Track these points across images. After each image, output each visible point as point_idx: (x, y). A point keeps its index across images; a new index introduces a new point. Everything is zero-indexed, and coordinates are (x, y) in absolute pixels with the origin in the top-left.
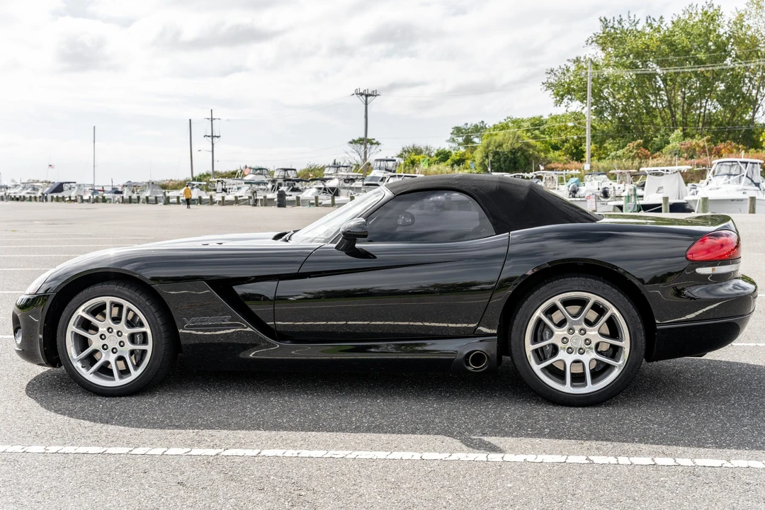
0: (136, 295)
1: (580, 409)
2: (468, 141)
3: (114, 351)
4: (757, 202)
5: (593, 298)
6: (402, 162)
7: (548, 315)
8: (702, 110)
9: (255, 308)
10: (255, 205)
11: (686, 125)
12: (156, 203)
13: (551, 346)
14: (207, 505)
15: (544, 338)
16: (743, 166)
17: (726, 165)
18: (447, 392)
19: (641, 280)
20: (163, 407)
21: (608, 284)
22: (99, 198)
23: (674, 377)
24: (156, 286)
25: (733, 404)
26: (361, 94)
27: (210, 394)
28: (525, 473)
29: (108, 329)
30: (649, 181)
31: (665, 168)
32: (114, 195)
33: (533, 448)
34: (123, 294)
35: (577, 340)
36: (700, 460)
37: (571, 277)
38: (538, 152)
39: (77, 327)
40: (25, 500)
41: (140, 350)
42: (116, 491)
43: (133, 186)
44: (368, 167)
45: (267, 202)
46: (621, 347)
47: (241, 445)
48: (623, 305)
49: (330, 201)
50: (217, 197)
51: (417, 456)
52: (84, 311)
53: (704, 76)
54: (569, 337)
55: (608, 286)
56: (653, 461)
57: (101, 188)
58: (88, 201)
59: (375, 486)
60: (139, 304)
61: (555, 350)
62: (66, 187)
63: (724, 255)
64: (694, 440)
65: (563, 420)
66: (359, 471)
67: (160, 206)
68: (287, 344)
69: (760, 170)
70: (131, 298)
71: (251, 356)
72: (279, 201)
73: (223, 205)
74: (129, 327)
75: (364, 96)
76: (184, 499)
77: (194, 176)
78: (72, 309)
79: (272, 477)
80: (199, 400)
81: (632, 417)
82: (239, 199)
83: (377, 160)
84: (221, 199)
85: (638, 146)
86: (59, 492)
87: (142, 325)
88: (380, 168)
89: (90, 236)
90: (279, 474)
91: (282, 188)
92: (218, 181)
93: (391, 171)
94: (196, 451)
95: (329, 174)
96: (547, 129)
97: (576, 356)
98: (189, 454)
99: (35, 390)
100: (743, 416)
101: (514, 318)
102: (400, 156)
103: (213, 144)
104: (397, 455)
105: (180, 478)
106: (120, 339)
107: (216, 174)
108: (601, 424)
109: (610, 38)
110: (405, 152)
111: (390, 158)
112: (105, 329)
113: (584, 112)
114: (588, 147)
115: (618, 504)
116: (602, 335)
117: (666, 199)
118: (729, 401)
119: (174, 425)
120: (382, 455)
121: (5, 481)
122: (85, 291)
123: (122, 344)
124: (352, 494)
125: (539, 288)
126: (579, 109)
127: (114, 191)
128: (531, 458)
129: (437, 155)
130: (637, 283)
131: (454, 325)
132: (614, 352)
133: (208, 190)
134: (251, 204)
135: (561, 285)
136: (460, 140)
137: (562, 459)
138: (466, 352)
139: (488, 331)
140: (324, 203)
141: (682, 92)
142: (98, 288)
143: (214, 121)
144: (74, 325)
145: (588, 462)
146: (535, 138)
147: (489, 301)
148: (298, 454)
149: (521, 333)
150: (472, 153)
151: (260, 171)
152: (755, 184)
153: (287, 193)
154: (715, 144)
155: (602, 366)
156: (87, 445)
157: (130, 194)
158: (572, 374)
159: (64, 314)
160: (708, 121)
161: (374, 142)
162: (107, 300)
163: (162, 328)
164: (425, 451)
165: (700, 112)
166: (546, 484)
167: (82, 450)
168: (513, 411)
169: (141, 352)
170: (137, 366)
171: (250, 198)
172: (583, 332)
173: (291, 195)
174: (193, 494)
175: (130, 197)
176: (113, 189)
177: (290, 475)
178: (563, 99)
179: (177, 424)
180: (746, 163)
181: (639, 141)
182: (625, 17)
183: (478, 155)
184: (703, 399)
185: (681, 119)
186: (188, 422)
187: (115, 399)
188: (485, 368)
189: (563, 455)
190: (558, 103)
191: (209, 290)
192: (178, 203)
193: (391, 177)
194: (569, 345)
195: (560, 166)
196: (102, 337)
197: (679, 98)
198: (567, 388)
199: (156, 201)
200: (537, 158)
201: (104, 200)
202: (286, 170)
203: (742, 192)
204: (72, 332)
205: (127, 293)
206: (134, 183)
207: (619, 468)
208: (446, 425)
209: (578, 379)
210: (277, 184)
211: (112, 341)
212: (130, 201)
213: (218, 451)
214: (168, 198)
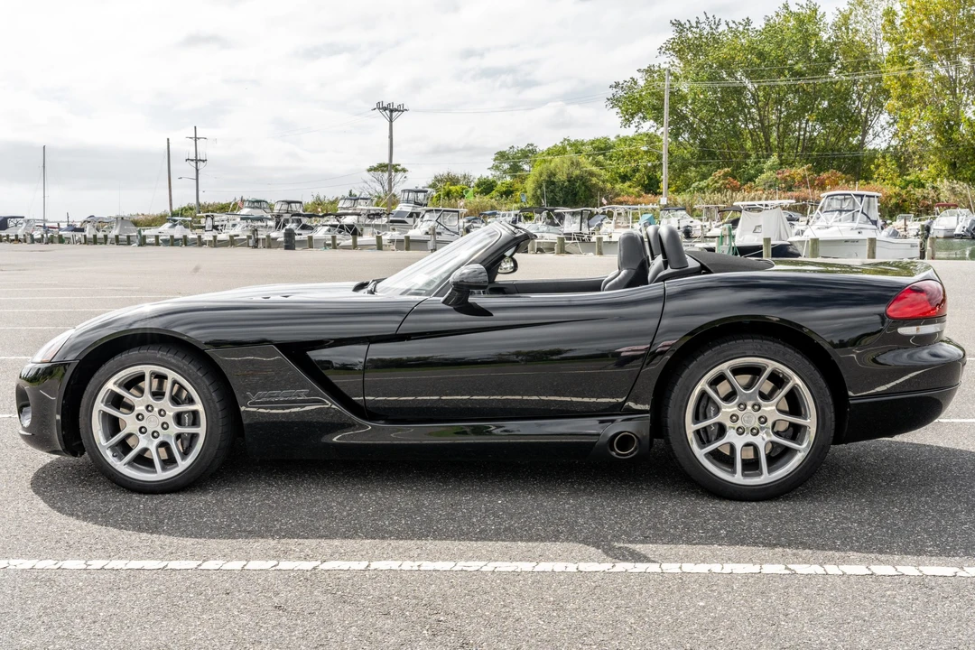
0: (184, 364)
1: (754, 503)
2: (515, 169)
3: (155, 435)
4: (878, 244)
5: (771, 365)
6: (435, 194)
7: (713, 386)
8: (802, 133)
9: (338, 380)
10: (255, 247)
11: (783, 150)
12: (129, 244)
13: (717, 427)
14: (323, 636)
15: (708, 416)
16: (857, 200)
17: (837, 199)
18: (580, 484)
19: (831, 343)
20: (224, 507)
21: (790, 348)
22: (53, 238)
23: (854, 462)
24: (210, 351)
25: (940, 496)
26: (385, 109)
27: (280, 490)
28: (715, 588)
29: (147, 407)
30: (745, 218)
31: (764, 202)
32: (73, 233)
33: (715, 556)
34: (167, 362)
35: (749, 418)
36: (926, 567)
37: (743, 339)
38: (603, 182)
39: (106, 405)
40: (80, 633)
41: (188, 434)
42: (197, 620)
43: (99, 223)
44: (394, 201)
45: (270, 243)
46: (805, 427)
47: (342, 557)
48: (808, 373)
49: (351, 241)
50: (207, 236)
51: (572, 568)
52: (115, 383)
53: (804, 90)
54: (740, 414)
55: (790, 350)
56: (869, 569)
57: (56, 225)
58: (40, 241)
59: (532, 607)
60: (189, 375)
61: (722, 430)
62: (11, 223)
63: (929, 312)
64: (910, 542)
65: (738, 518)
66: (504, 588)
67: (134, 248)
68: (380, 424)
69: (877, 204)
70: (179, 368)
71: (335, 440)
72: (286, 241)
73: (215, 246)
74: (173, 405)
75: (387, 112)
76: (289, 628)
77: (174, 209)
78: (100, 381)
79: (396, 598)
80: (268, 497)
81: (821, 513)
82: (235, 238)
83: (404, 191)
84: (212, 239)
85: (725, 176)
86: (122, 622)
87: (191, 401)
88: (408, 201)
89: (55, 285)
90: (404, 593)
91: (289, 226)
92: (207, 216)
93: (421, 205)
94: (284, 565)
95: (344, 209)
96: (614, 155)
97: (749, 438)
98: (278, 568)
99: (49, 486)
100: (957, 511)
101: (672, 391)
102: (433, 186)
103: (197, 170)
104: (545, 566)
105: (276, 600)
106: (162, 420)
107: (201, 207)
108: (786, 522)
109: (689, 44)
110: (438, 181)
111: (420, 188)
112: (143, 408)
113: (659, 133)
114: (664, 176)
115: (845, 626)
116: (781, 411)
117: (767, 240)
118: (933, 492)
119: (245, 531)
120: (526, 566)
121: (46, 608)
122: (118, 358)
123: (165, 426)
124: (506, 618)
125: (702, 353)
126: (652, 130)
127: (71, 228)
128: (716, 568)
129: (478, 186)
130: (827, 347)
131: (580, 399)
132: (795, 432)
133: (194, 228)
134: (251, 245)
135: (731, 349)
136: (506, 166)
137: (756, 569)
138: (611, 434)
139: (639, 407)
140: (343, 243)
141: (777, 110)
142: (134, 353)
143: (198, 141)
144: (102, 402)
145: (788, 572)
146: (598, 164)
147: (641, 369)
148: (419, 566)
149: (681, 410)
150: (522, 183)
151: (257, 203)
152: (871, 221)
153: (296, 232)
154: (818, 173)
155: (779, 450)
156: (141, 558)
157: (94, 232)
158: (744, 461)
159: (90, 388)
160: (809, 144)
161: (400, 168)
162: (147, 369)
163: (218, 405)
164: (580, 561)
165: (799, 135)
166: (746, 601)
167: (135, 564)
168: (673, 507)
169: (189, 436)
170: (185, 454)
171: (249, 237)
172: (757, 407)
173: (301, 234)
174: (299, 622)
175: (95, 236)
176: (68, 225)
177: (417, 594)
178: (633, 118)
179: (248, 529)
180: (862, 196)
181: (726, 169)
182: (702, 19)
183: (530, 185)
184: (900, 489)
185: (776, 143)
186: (263, 525)
187: (157, 496)
188: (635, 453)
189: (755, 564)
190: (627, 122)
191: (279, 356)
192: (157, 244)
193: (427, 211)
194: (739, 423)
195: (630, 199)
196: (139, 417)
197: (774, 117)
198: (738, 478)
199: (129, 241)
200: (602, 189)
201: (61, 240)
202: (289, 203)
203: (857, 231)
204: (100, 411)
205: (173, 361)
206: (99, 218)
207: (830, 580)
208: (594, 526)
209: (751, 466)
210: (282, 220)
211: (153, 423)
212: (95, 241)
213: (314, 564)
214: (144, 238)
